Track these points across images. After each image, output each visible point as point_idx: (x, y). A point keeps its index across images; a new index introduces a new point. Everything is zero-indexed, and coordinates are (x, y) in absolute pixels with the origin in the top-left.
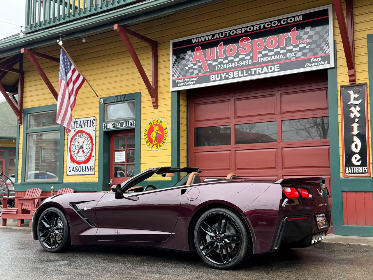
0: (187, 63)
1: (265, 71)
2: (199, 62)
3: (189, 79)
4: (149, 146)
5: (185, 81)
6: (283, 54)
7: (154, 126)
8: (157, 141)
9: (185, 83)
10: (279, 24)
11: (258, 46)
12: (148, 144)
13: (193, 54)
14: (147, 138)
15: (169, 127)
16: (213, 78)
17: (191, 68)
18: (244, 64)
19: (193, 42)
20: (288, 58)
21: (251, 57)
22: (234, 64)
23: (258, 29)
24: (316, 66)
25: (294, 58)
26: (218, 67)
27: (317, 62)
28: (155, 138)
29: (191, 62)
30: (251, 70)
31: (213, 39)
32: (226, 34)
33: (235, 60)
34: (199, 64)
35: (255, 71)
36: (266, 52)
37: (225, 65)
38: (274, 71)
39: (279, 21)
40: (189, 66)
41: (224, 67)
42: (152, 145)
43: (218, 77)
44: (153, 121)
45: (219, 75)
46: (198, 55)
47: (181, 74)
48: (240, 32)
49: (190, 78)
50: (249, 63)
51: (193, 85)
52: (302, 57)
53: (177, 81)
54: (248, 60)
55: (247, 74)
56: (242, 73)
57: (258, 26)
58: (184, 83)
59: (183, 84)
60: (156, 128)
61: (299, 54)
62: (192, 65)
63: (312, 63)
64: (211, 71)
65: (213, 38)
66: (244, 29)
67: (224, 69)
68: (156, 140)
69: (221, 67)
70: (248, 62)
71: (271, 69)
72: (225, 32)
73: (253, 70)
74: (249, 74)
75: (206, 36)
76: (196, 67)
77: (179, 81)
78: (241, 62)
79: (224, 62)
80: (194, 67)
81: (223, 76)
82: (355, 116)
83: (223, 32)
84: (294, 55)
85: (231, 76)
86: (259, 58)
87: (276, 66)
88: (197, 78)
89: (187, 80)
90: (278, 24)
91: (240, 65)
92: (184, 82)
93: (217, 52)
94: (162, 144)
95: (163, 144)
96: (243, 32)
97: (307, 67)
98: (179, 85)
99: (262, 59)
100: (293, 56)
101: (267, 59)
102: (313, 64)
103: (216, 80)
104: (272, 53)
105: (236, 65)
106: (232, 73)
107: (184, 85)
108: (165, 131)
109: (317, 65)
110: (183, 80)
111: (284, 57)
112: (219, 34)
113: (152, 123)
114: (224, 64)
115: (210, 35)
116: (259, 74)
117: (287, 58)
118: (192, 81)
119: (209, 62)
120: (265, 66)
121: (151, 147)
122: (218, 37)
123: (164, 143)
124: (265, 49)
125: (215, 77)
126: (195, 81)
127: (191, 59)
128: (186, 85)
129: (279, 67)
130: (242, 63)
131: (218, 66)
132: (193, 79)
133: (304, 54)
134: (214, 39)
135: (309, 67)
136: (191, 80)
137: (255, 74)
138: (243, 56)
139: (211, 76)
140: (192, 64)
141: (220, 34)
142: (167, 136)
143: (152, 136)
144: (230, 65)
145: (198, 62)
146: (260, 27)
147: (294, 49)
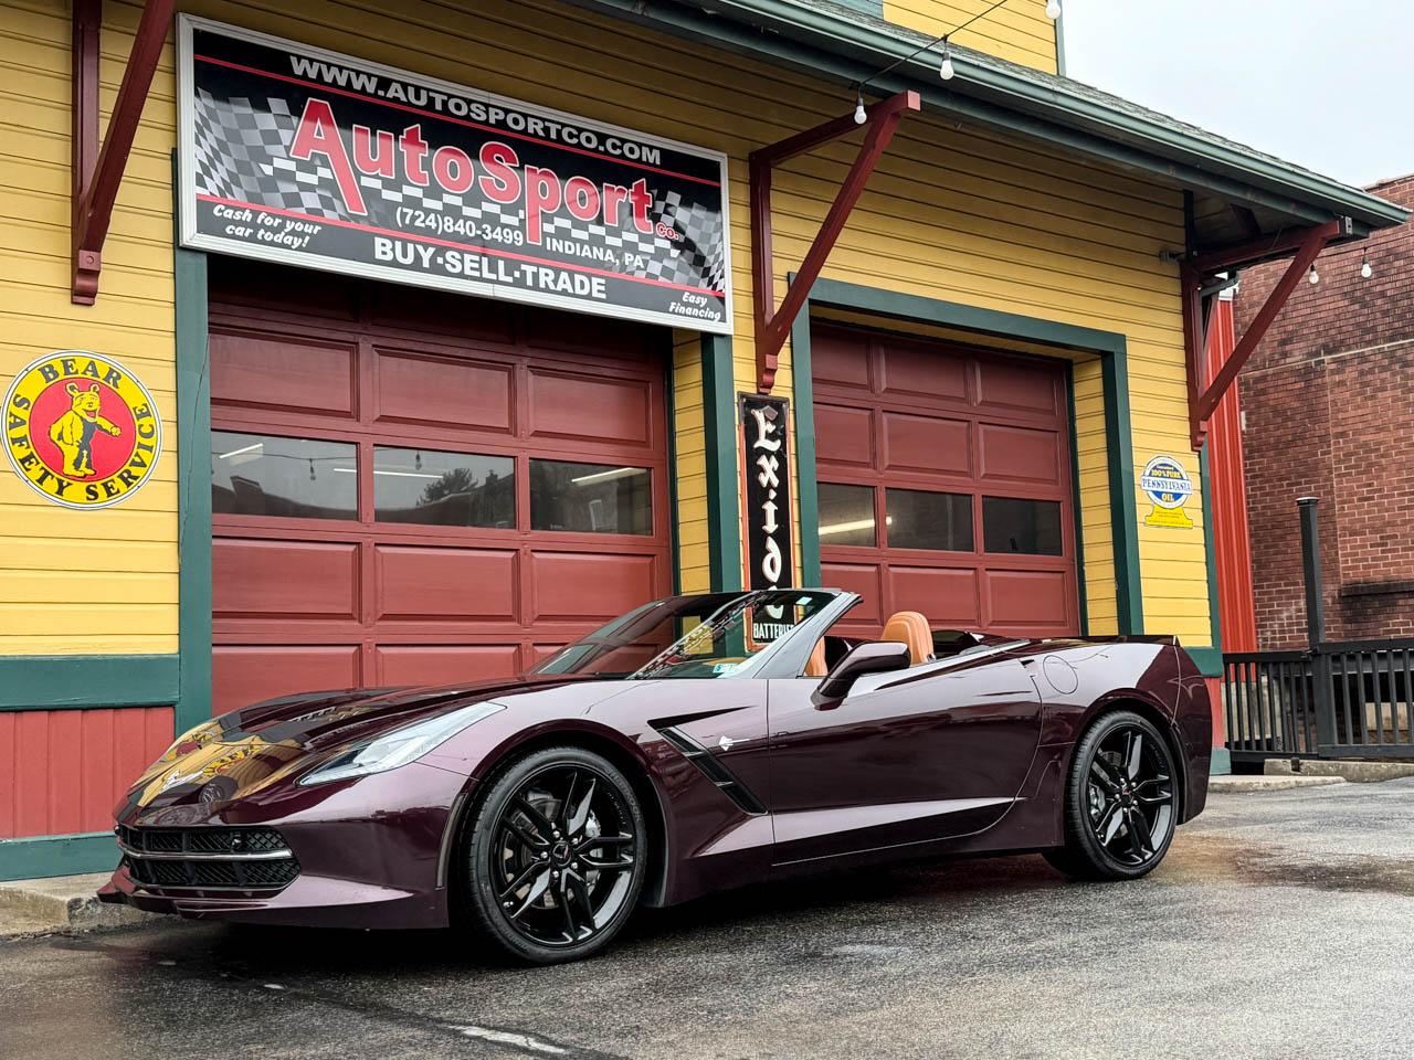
0: (271, 149)
1: (565, 287)
2: (326, 165)
3: (278, 221)
4: (41, 481)
5: (259, 221)
6: (614, 248)
7: (72, 388)
8: (88, 466)
9: (262, 232)
10: (601, 148)
11: (544, 195)
12: (36, 471)
13: (294, 120)
14: (25, 438)
15: (164, 409)
16: (384, 249)
17: (288, 176)
18: (500, 238)
19: (298, 71)
20: (628, 270)
21: (520, 220)
22: (465, 227)
23: (541, 133)
24: (694, 317)
25: (642, 275)
26: (404, 215)
27: (697, 306)
28: (81, 447)
29: (288, 153)
30: (523, 267)
31: (380, 98)
32: (431, 101)
33: (467, 211)
34: (324, 173)
35: (536, 276)
36: (566, 224)
37: (432, 216)
38: (589, 297)
39: (602, 138)
40: (278, 163)
41: (427, 222)
42: (60, 482)
43: (405, 255)
44: (65, 362)
45: (410, 247)
46: (319, 134)
47: (239, 185)
48: (483, 117)
49: (285, 219)
50: (514, 239)
51: (295, 250)
52: (661, 279)
53: (220, 211)
54: (513, 228)
55: (510, 279)
56: (493, 268)
57: (541, 125)
58: (256, 233)
59: (249, 231)
60: (87, 401)
61: (655, 268)
62: (291, 166)
63: (687, 305)
64: (375, 220)
65: (381, 93)
66: (497, 114)
67: (428, 231)
68: (85, 460)
69: (414, 218)
70: (510, 237)
71: (582, 287)
72: (428, 90)
73: (529, 269)
74: (515, 278)
75: (353, 70)
76: (312, 179)
77: (231, 212)
78: (489, 228)
79: (427, 203)
80: (302, 177)
81: (426, 256)
82: (769, 483)
83: (424, 88)
84: (642, 266)
85: (454, 266)
86: (545, 235)
87: (595, 280)
88: (318, 228)
89: (269, 221)
90: (597, 147)
91: (484, 236)
92: (253, 225)
93: (399, 155)
94: (119, 484)
95: (129, 484)
96: (492, 121)
97: (673, 312)
98: (228, 230)
99: (554, 240)
100: (638, 268)
101: (570, 248)
102: (689, 311)
103: (394, 264)
104: (584, 235)
105: (471, 231)
106: (458, 256)
107: (252, 239)
108: (137, 423)
109: (698, 317)
110: (248, 216)
111: (617, 261)
112: (405, 86)
113: (60, 368)
114: (428, 212)
115: (370, 76)
116: (547, 290)
117: (623, 267)
118: (293, 233)
119: (365, 182)
120: (565, 270)
121: (56, 487)
122: (404, 99)
123: (136, 478)
124: (563, 214)
125: (393, 250)
126: (307, 238)
127: (285, 135)
128: (263, 242)
129: (603, 288)
130: (492, 232)
131: (405, 210)
132: (299, 227)
133: (667, 272)
134: (384, 98)
135: (678, 314)
136: (289, 226)
137: (536, 287)
138: (496, 209)
139: (378, 241)
140: (289, 158)
141: (411, 91)
142: (150, 449)
143: (60, 437)
144: (448, 225)
145: (318, 162)
146: (546, 130)
147: (643, 247)
